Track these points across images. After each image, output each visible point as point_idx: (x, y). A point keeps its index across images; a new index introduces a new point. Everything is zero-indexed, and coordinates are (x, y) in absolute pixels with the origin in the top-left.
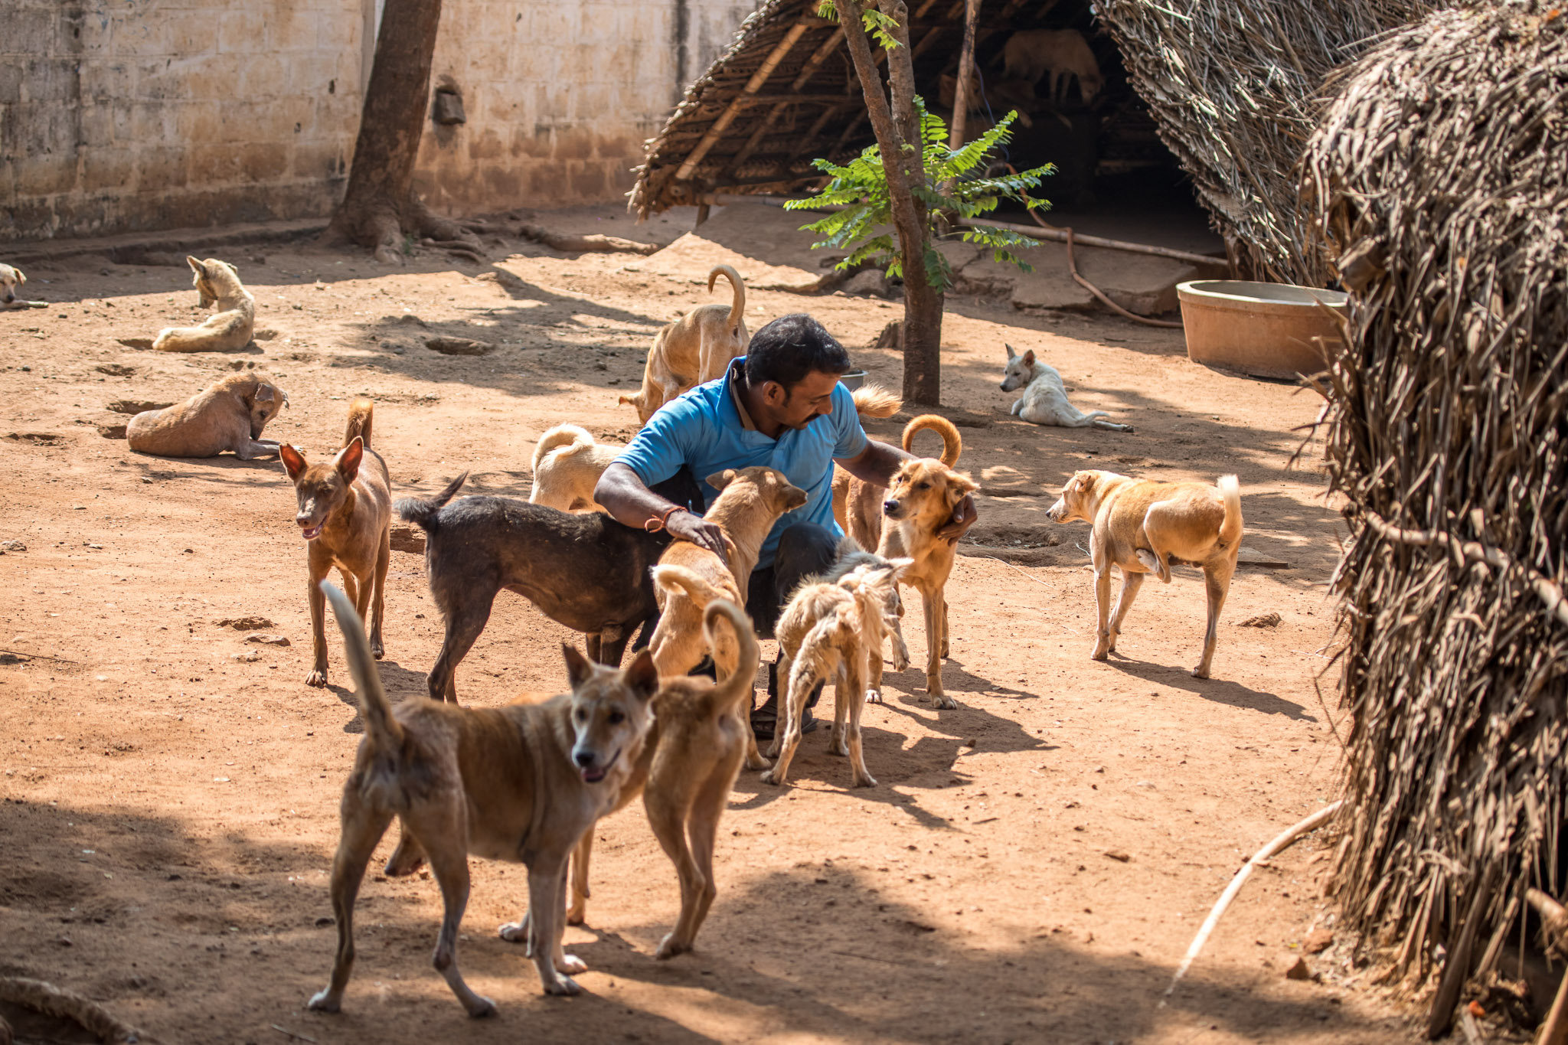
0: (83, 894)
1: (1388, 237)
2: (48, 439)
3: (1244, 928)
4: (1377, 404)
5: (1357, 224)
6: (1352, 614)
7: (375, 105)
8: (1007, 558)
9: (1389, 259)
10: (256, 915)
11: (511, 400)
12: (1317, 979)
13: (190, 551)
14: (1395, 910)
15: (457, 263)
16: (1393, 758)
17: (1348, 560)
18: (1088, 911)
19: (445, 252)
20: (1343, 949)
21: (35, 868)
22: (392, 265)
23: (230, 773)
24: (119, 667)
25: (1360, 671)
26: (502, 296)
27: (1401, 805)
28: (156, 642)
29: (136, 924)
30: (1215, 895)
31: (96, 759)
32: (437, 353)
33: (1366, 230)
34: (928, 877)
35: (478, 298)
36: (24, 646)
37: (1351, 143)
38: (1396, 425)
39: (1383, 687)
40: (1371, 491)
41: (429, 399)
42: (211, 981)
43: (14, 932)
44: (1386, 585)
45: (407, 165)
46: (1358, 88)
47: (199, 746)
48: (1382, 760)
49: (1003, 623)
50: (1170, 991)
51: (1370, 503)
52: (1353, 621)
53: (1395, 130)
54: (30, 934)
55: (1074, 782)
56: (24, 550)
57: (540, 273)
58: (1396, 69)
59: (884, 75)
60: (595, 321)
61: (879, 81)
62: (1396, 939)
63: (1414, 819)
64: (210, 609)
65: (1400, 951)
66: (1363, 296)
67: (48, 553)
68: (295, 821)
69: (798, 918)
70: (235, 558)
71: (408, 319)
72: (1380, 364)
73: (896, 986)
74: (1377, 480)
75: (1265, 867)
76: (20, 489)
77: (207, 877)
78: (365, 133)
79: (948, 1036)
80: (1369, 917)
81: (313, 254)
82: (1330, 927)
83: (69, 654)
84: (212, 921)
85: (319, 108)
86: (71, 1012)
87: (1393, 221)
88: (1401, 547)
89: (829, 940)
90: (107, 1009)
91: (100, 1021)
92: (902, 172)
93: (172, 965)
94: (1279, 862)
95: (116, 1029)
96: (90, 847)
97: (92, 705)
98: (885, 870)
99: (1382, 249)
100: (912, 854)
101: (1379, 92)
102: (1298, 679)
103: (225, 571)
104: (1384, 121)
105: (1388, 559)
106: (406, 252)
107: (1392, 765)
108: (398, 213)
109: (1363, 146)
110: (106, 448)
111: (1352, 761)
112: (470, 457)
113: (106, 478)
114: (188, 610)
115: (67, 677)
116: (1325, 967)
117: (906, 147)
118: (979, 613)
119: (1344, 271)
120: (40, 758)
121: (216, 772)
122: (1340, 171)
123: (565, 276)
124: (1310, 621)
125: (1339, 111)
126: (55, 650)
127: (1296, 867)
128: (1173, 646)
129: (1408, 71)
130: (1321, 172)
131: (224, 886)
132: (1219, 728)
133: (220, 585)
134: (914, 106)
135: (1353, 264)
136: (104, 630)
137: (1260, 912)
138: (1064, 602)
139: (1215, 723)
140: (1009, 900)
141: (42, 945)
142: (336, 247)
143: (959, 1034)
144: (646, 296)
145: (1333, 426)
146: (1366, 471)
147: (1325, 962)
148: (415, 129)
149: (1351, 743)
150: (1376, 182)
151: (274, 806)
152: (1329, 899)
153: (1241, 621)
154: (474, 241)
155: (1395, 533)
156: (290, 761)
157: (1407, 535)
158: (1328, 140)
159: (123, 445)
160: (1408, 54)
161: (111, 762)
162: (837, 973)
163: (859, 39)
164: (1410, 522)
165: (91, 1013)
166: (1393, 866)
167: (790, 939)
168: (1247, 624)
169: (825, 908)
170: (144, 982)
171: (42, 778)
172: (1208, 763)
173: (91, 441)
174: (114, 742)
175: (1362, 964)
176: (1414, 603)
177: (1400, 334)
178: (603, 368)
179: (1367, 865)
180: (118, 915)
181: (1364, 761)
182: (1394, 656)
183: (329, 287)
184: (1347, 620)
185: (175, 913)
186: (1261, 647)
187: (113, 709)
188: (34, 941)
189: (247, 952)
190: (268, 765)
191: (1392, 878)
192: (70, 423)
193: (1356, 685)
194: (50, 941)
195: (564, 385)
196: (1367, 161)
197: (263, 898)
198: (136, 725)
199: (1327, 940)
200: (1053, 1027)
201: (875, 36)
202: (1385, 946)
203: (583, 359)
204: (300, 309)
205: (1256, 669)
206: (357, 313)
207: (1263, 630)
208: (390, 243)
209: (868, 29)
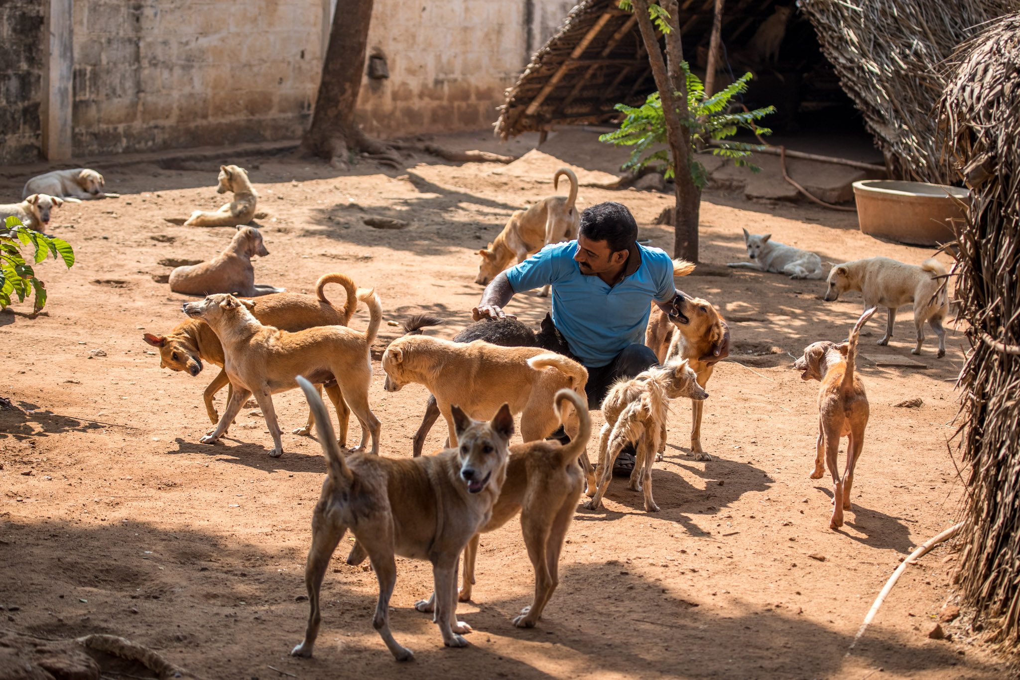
0: (145, 580)
1: (996, 153)
2: (120, 283)
3: (901, 605)
4: (989, 262)
5: (976, 145)
6: (972, 400)
7: (331, 66)
8: (744, 362)
9: (997, 167)
10: (257, 594)
11: (419, 258)
12: (949, 638)
14: (1001, 593)
15: (384, 169)
16: (999, 493)
17: (969, 365)
18: (799, 593)
19: (376, 162)
20: (966, 619)
21: (114, 562)
22: (341, 170)
23: (240, 501)
24: (167, 432)
25: (977, 437)
26: (413, 191)
27: (1005, 525)
28: (191, 416)
29: (179, 600)
30: (882, 583)
31: (152, 492)
32: (371, 228)
33: (982, 148)
34: (694, 571)
35: (397, 192)
36: (105, 418)
37: (972, 91)
38: (1002, 276)
39: (992, 448)
40: (985, 319)
41: (366, 258)
42: (229, 637)
43: (101, 604)
44: (995, 380)
45: (351, 105)
46: (975, 57)
47: (219, 484)
48: (992, 496)
49: (741, 404)
50: (852, 646)
51: (984, 327)
52: (973, 405)
53: (1000, 83)
54: (111, 606)
55: (788, 509)
56: (105, 355)
57: (438, 175)
58: (1002, 43)
59: (663, 47)
60: (474, 207)
61: (659, 50)
62: (1001, 613)
63: (1013, 534)
65: (1004, 621)
66: (980, 192)
67: (120, 358)
68: (282, 533)
69: (609, 597)
71: (353, 206)
72: (991, 236)
73: (674, 642)
74: (989, 312)
75: (914, 565)
76: (102, 316)
77: (224, 569)
78: (324, 86)
79: (708, 675)
80: (984, 598)
81: (291, 163)
82: (957, 604)
83: (134, 423)
84: (228, 598)
85: (294, 69)
86: (138, 657)
87: (1000, 143)
88: (1005, 356)
89: (630, 612)
90: (161, 654)
91: (157, 662)
92: (674, 110)
93: (203, 626)
94: (923, 561)
95: (167, 668)
96: (149, 549)
97: (150, 457)
98: (666, 566)
99: (992, 161)
100: (684, 556)
101: (990, 58)
102: (934, 441)
104: (993, 77)
105: (996, 364)
106: (350, 162)
107: (999, 499)
108: (345, 136)
109: (980, 93)
110: (157, 289)
111: (971, 496)
112: (393, 295)
113: (157, 308)
115: (133, 439)
116: (954, 631)
117: (677, 94)
118: (725, 398)
119: (967, 174)
120: (116, 491)
121: (230, 501)
122: (964, 109)
123: (454, 178)
124: (942, 403)
125: (964, 71)
126: (126, 421)
127: (935, 565)
129: (1010, 44)
130: (952, 110)
131: (236, 575)
132: (883, 473)
134: (681, 68)
135: (973, 171)
136: (157, 408)
137: (912, 594)
138: (781, 391)
139: (880, 470)
140: (747, 586)
141: (119, 613)
142: (305, 158)
143: (715, 674)
144: (506, 191)
145: (960, 276)
146: (981, 306)
147: (954, 627)
148: (356, 82)
149: (971, 484)
150: (988, 116)
151: (268, 523)
152: (956, 586)
153: (897, 404)
154: (395, 155)
155: (1001, 347)
156: (278, 494)
157: (1008, 348)
158: (955, 91)
159: (167, 286)
160: (1010, 33)
161: (163, 494)
162: (635, 633)
163: (646, 23)
164: (1010, 340)
165: (151, 657)
166: (999, 565)
167: (604, 611)
168: (900, 406)
169: (627, 591)
170: (185, 638)
171: (118, 504)
172: (876, 496)
173: (148, 285)
174: (164, 481)
175: (979, 629)
176: (1013, 393)
177: (1005, 216)
178: (479, 238)
179: (982, 564)
180: (168, 593)
181: (980, 496)
182: (1000, 427)
183: (301, 184)
184: (969, 403)
185: (204, 593)
186: (910, 421)
187: (163, 459)
188: (114, 610)
189: (251, 618)
190: (264, 496)
191: (999, 572)
192: (134, 273)
193: (975, 447)
194: (124, 611)
195: (453, 249)
196: (981, 104)
197: (261, 583)
198: (179, 470)
199: (955, 613)
200: (776, 670)
201: (657, 23)
202: (994, 617)
203: (466, 232)
204: (282, 199)
205: (906, 435)
206: (319, 202)
207: (911, 409)
208: (340, 156)
209: (652, 18)
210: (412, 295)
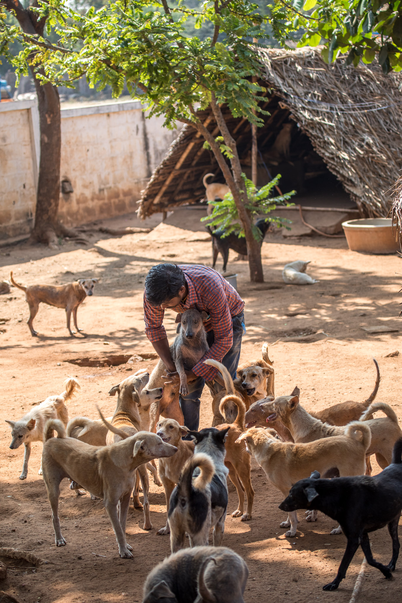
0: (13, 513)
7: (41, 191)
8: (299, 341)
13: (14, 377)
15: (79, 246)
19: (74, 242)
22: (56, 250)
26: (98, 257)
29: (33, 521)
45: (55, 212)
49: (302, 367)
57: (110, 246)
59: (230, 166)
60: (134, 263)
61: (228, 169)
64: (27, 399)
70: (30, 377)
71: (68, 273)
78: (39, 203)
81: (26, 249)
85: (21, 195)
86: (23, 557)
90: (32, 553)
91: (33, 559)
92: (240, 200)
95: (39, 561)
96: (10, 495)
103: (28, 383)
106: (60, 244)
108: (54, 229)
114: (20, 400)
117: (242, 191)
123: (119, 246)
128: (363, 368)
133: (28, 389)
134: (242, 177)
138: (322, 356)
142: (33, 245)
144: (150, 250)
148: (57, 198)
153: (386, 355)
154: (83, 236)
163: (219, 155)
165: (30, 556)
168: (388, 356)
170: (43, 543)
174: (8, 454)
183: (35, 262)
186: (394, 365)
187: (4, 442)
201: (225, 154)
203: (133, 280)
204: (27, 273)
205: (393, 374)
206: (48, 272)
207: (394, 358)
208: (53, 241)
209: (222, 151)
210: (112, 324)
